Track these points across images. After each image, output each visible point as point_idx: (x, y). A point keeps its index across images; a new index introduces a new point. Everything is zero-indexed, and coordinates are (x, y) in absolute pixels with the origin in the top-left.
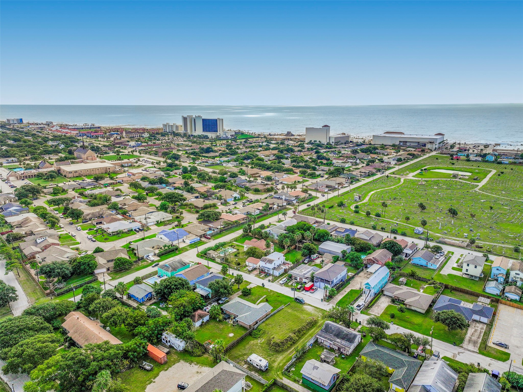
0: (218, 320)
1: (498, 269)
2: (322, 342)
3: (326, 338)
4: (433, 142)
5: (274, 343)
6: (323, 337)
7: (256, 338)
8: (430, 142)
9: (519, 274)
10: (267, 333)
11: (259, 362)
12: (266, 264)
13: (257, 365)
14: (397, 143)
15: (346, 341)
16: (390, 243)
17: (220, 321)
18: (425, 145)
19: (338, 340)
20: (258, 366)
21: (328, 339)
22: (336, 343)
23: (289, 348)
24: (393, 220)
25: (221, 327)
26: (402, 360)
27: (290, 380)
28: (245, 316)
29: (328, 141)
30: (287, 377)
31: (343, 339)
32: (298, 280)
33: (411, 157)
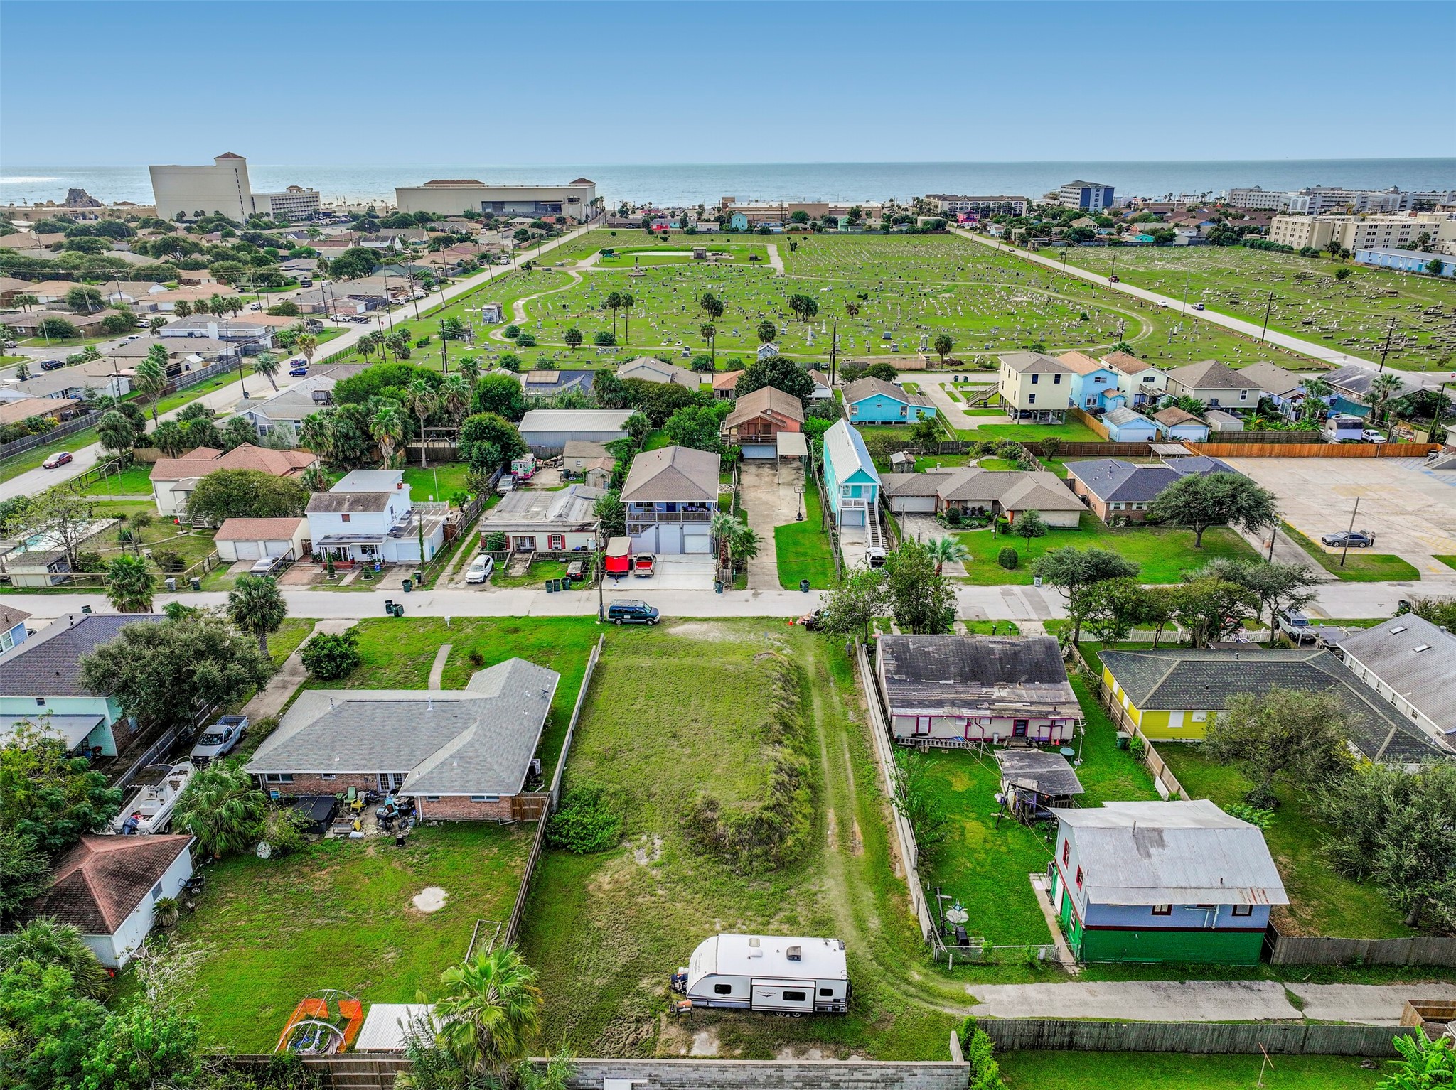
0: (264, 850)
1: (1097, 379)
2: (923, 728)
3: (940, 704)
4: (578, 200)
5: (740, 827)
6: (922, 705)
7: (601, 848)
8: (571, 200)
9: (1152, 380)
10: (640, 793)
11: (794, 969)
12: (346, 519)
13: (788, 996)
14: (478, 208)
15: (1031, 680)
16: (774, 366)
17: (283, 852)
18: (556, 208)
19: (996, 692)
20: (800, 996)
21: (953, 704)
22: (999, 706)
23: (817, 820)
24: (660, 345)
25: (321, 880)
26: (1305, 666)
27: (1009, 980)
28: (458, 756)
29: (249, 211)
30: (980, 972)
31: (1009, 677)
32: (542, 545)
33: (544, 232)
